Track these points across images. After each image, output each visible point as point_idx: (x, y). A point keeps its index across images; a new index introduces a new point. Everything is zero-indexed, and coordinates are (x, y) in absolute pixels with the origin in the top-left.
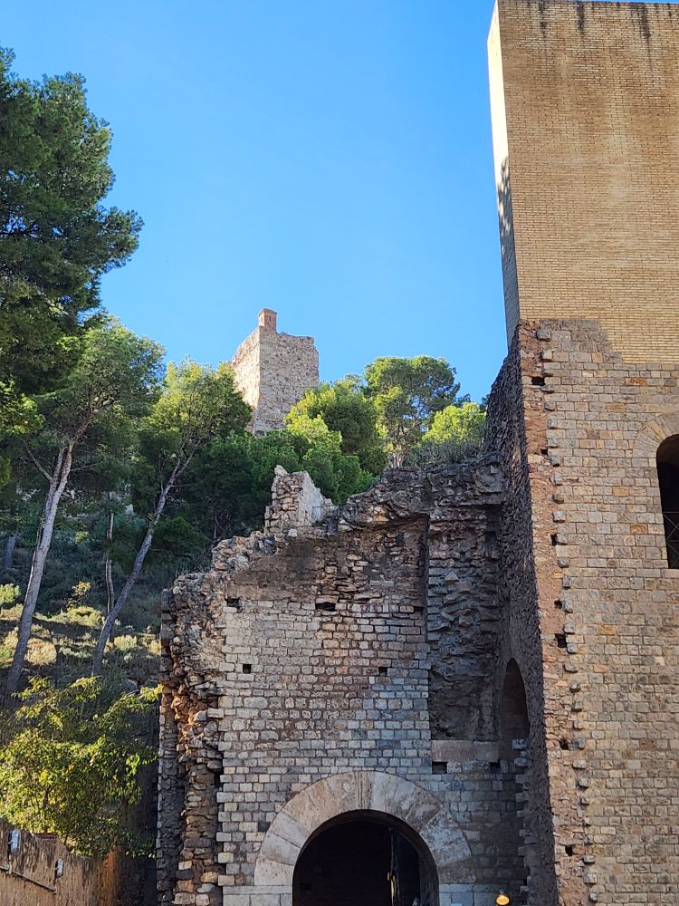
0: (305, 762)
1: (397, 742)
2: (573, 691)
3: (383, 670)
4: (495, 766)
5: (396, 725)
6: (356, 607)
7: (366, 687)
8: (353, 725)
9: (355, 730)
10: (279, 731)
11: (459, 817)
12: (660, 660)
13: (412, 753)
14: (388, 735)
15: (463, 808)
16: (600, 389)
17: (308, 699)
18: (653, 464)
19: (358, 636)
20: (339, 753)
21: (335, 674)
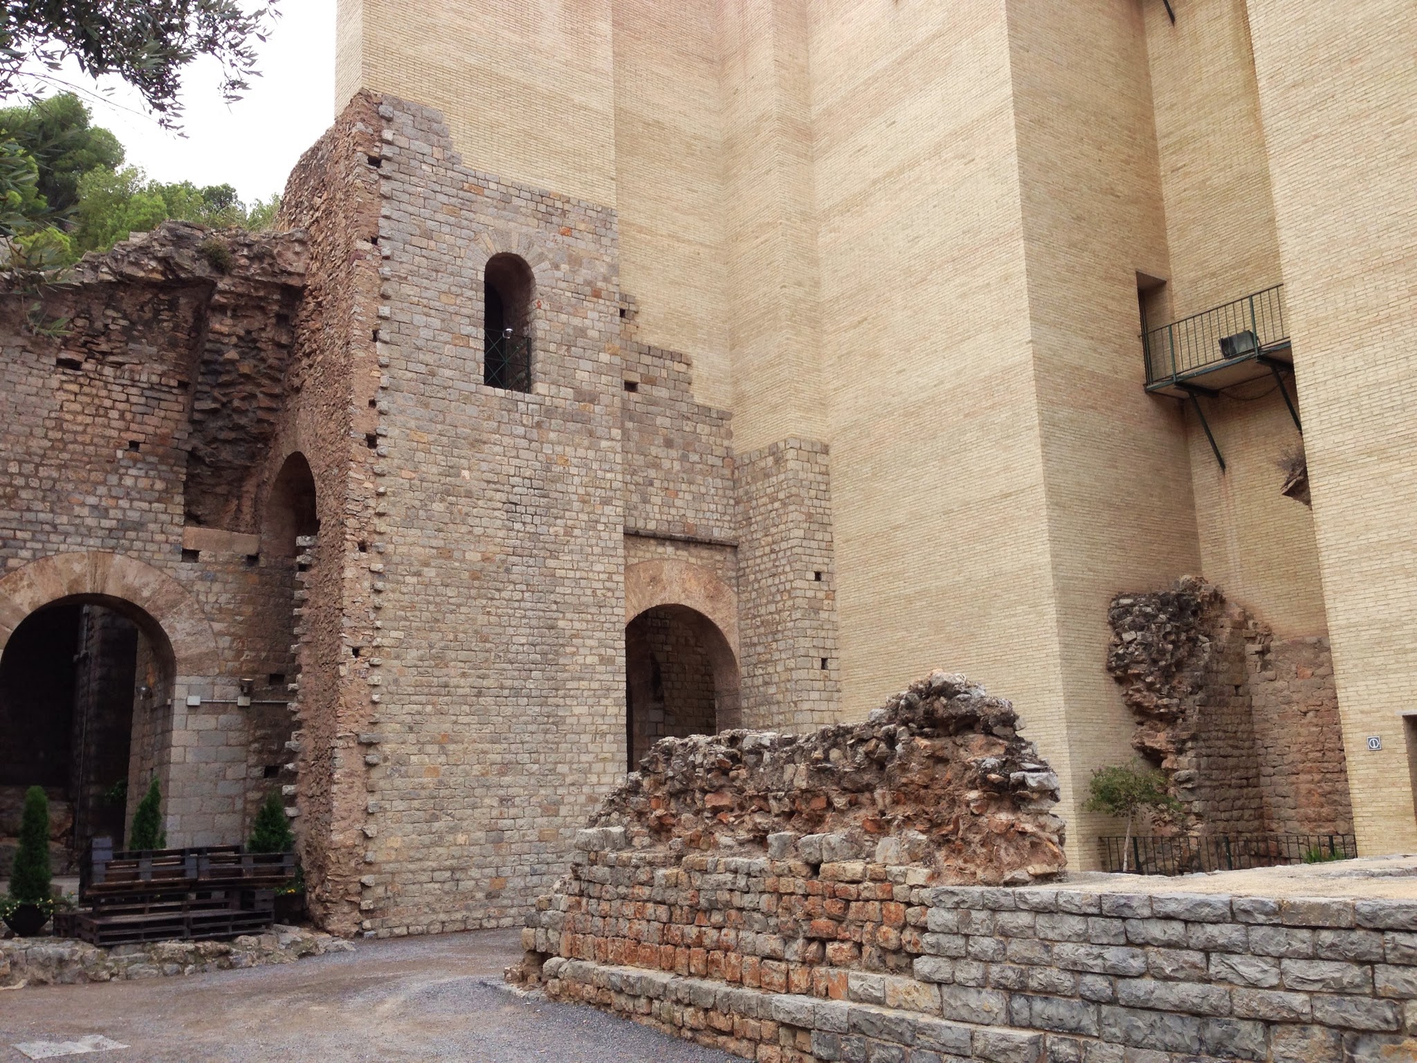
0: (27, 535)
1: (142, 524)
2: (380, 495)
3: (134, 444)
4: (252, 559)
5: (145, 505)
6: (108, 370)
7: (112, 460)
8: (91, 500)
9: (94, 507)
11: (207, 608)
13: (160, 537)
14: (134, 515)
15: (212, 599)
17: (37, 466)
19: (108, 403)
20: (72, 529)
21: (75, 442)
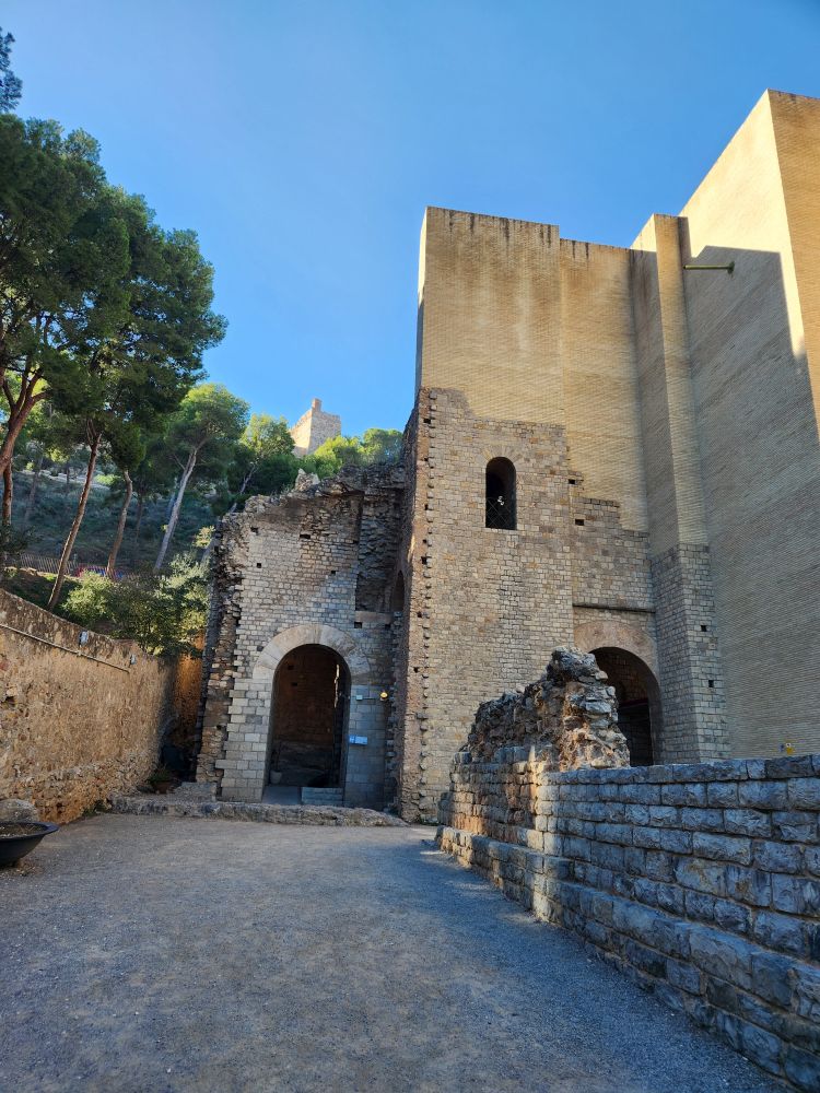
0: (285, 617)
1: (337, 610)
2: (428, 588)
3: (333, 572)
4: (387, 627)
5: (337, 601)
6: (322, 538)
7: (323, 580)
8: (314, 599)
9: (315, 603)
10: (273, 600)
11: (366, 651)
12: (476, 575)
13: (343, 616)
14: (332, 606)
15: (368, 646)
16: (460, 429)
17: (291, 584)
18: (484, 471)
19: (322, 553)
20: (305, 613)
21: (307, 572)
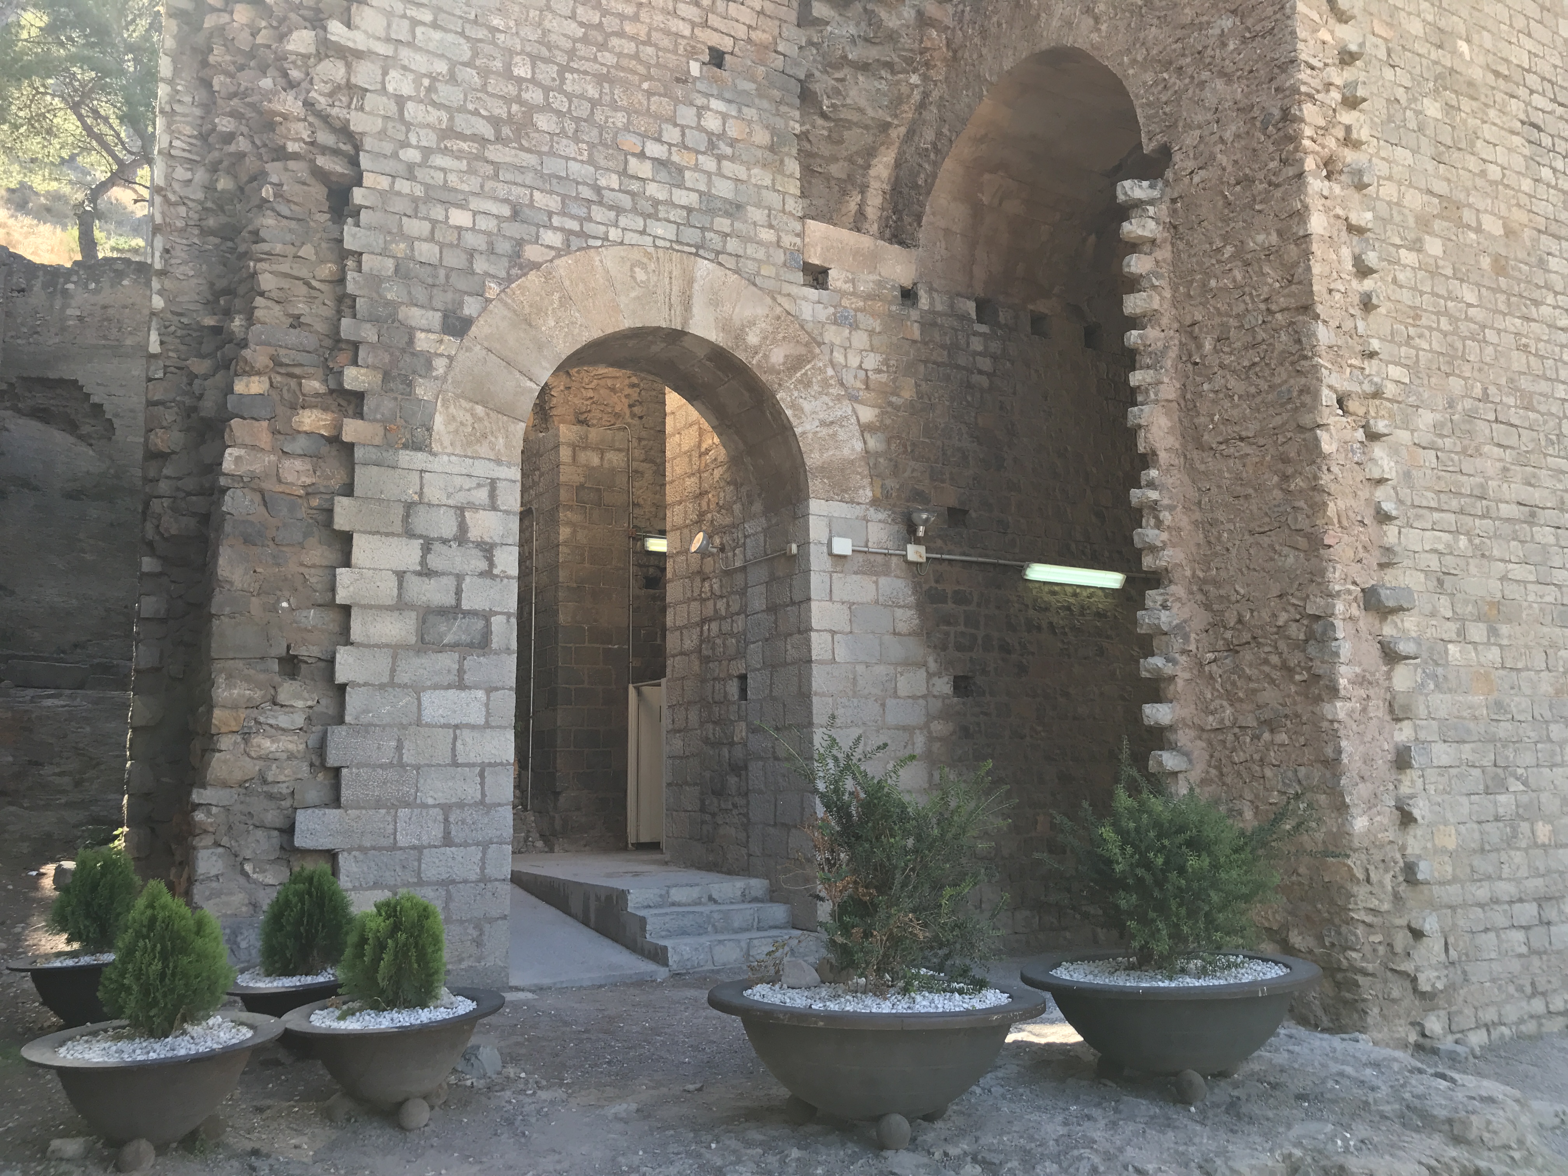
0: (553, 203)
1: (739, 207)
3: (717, 54)
4: (908, 295)
5: (741, 171)
7: (683, 79)
8: (655, 149)
9: (660, 163)
10: (495, 122)
11: (848, 377)
13: (767, 235)
14: (723, 189)
15: (854, 361)
17: (563, 70)
20: (626, 201)
21: (621, 34)
